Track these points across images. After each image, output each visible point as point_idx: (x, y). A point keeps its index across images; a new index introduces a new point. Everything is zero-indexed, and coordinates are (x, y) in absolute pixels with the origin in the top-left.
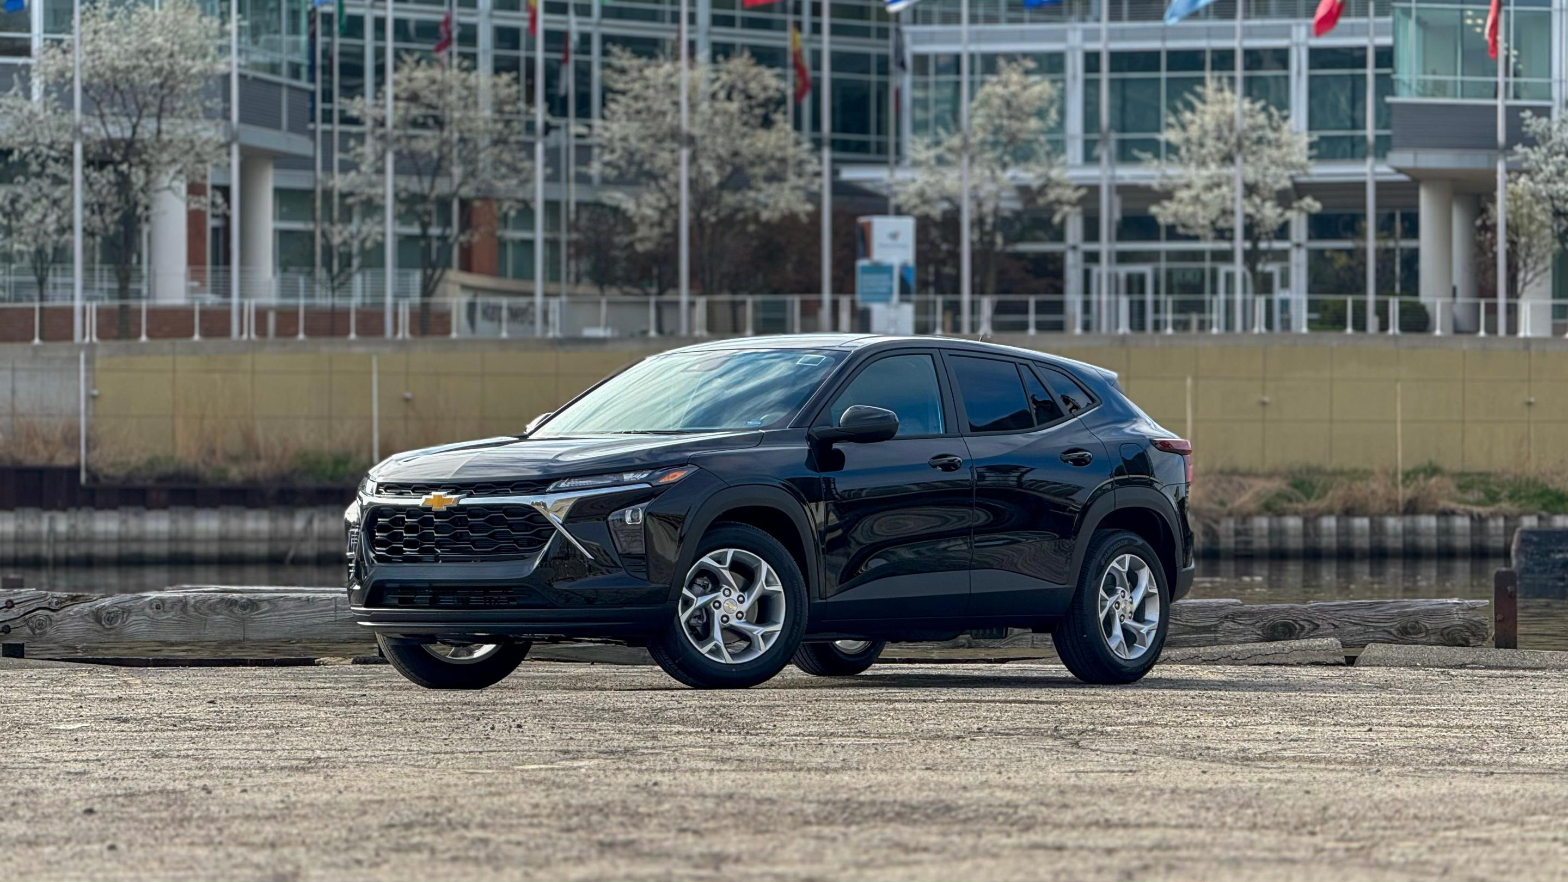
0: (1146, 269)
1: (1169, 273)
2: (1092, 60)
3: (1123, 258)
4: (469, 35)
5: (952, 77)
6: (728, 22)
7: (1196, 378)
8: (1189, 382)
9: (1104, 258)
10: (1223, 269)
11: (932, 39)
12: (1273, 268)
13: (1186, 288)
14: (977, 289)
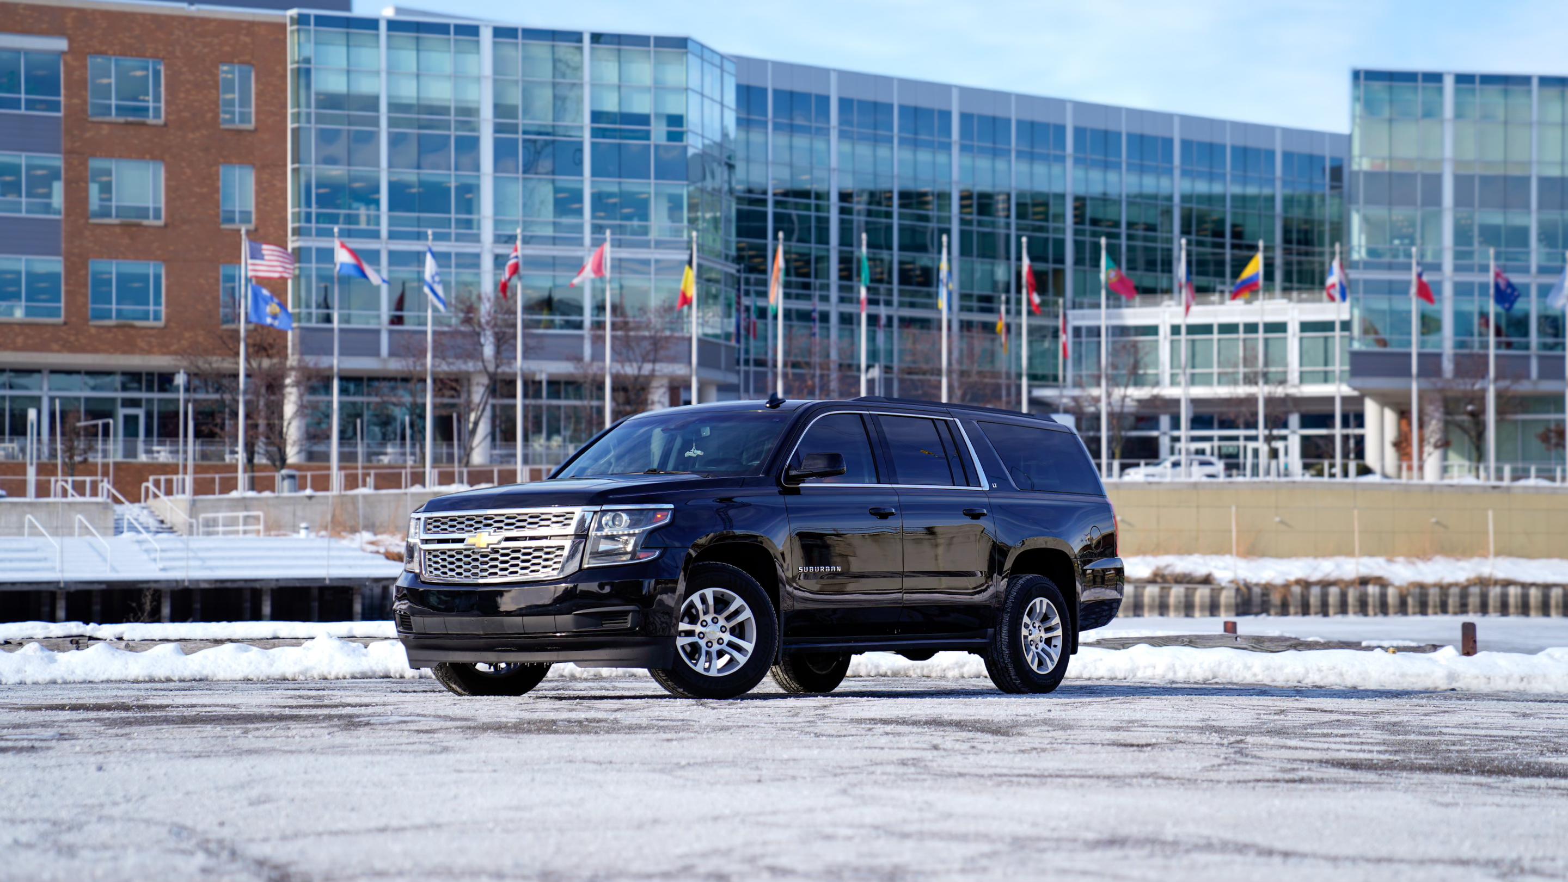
0: (1206, 446)
1: (1220, 448)
2: (1175, 330)
3: (1194, 439)
4: (825, 317)
5: (1096, 339)
6: (970, 310)
7: (1237, 507)
8: (1234, 509)
9: (1183, 439)
10: (1251, 445)
11: (1083, 317)
12: (1279, 445)
13: (1229, 456)
14: (1112, 456)
